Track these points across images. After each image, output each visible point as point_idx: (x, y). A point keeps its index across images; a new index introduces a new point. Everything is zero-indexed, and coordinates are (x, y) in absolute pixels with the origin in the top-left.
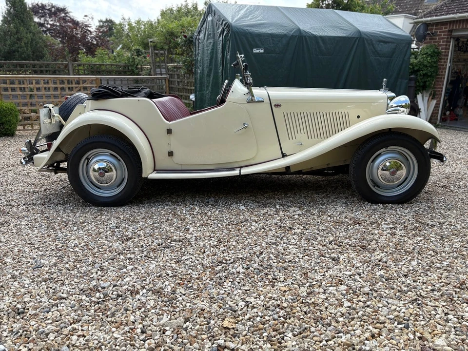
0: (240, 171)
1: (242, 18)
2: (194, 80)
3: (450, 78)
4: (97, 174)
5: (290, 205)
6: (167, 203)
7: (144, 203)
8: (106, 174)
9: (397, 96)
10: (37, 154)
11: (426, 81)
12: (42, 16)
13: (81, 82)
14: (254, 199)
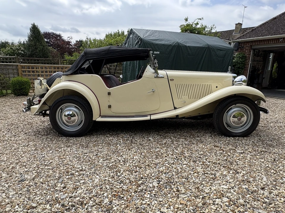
0: (150, 117)
1: (148, 36)
2: (122, 68)
3: (251, 69)
4: (66, 118)
5: (179, 137)
6: (107, 135)
7: (94, 135)
8: (72, 118)
9: (237, 76)
10: (33, 105)
11: (239, 70)
12: (49, 39)
13: (64, 68)
14: (157, 133)
